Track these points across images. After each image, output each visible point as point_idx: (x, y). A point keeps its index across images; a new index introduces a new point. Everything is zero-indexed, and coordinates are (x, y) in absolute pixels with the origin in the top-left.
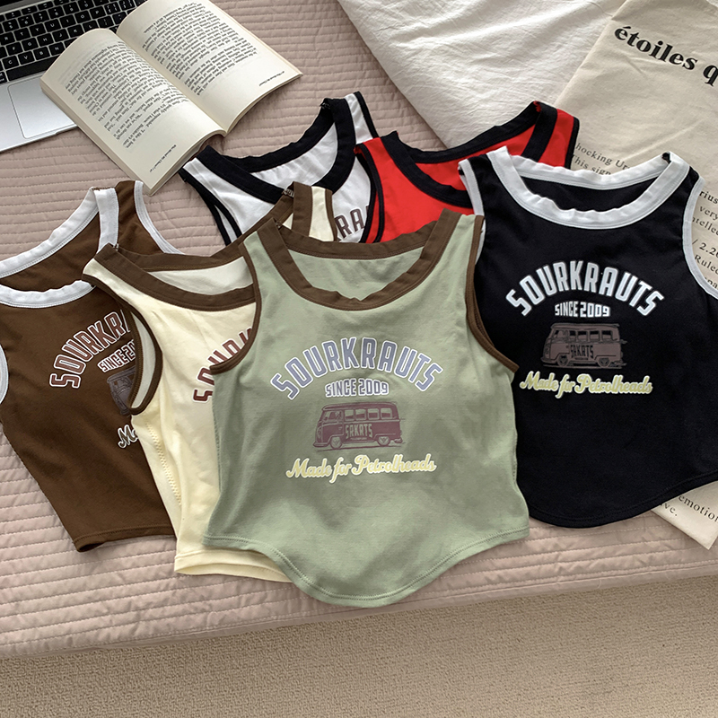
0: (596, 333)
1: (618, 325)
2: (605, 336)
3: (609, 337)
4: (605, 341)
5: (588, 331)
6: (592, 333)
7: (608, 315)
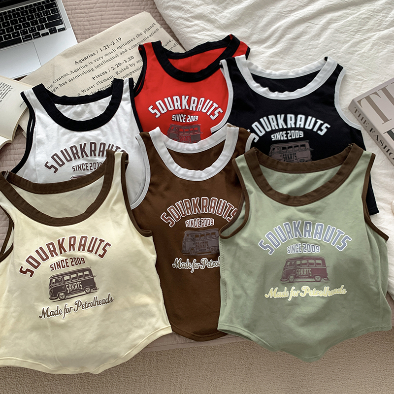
0: (297, 146)
1: (308, 141)
2: (302, 148)
3: (304, 147)
4: (302, 150)
5: (293, 146)
6: (295, 147)
7: (302, 136)
